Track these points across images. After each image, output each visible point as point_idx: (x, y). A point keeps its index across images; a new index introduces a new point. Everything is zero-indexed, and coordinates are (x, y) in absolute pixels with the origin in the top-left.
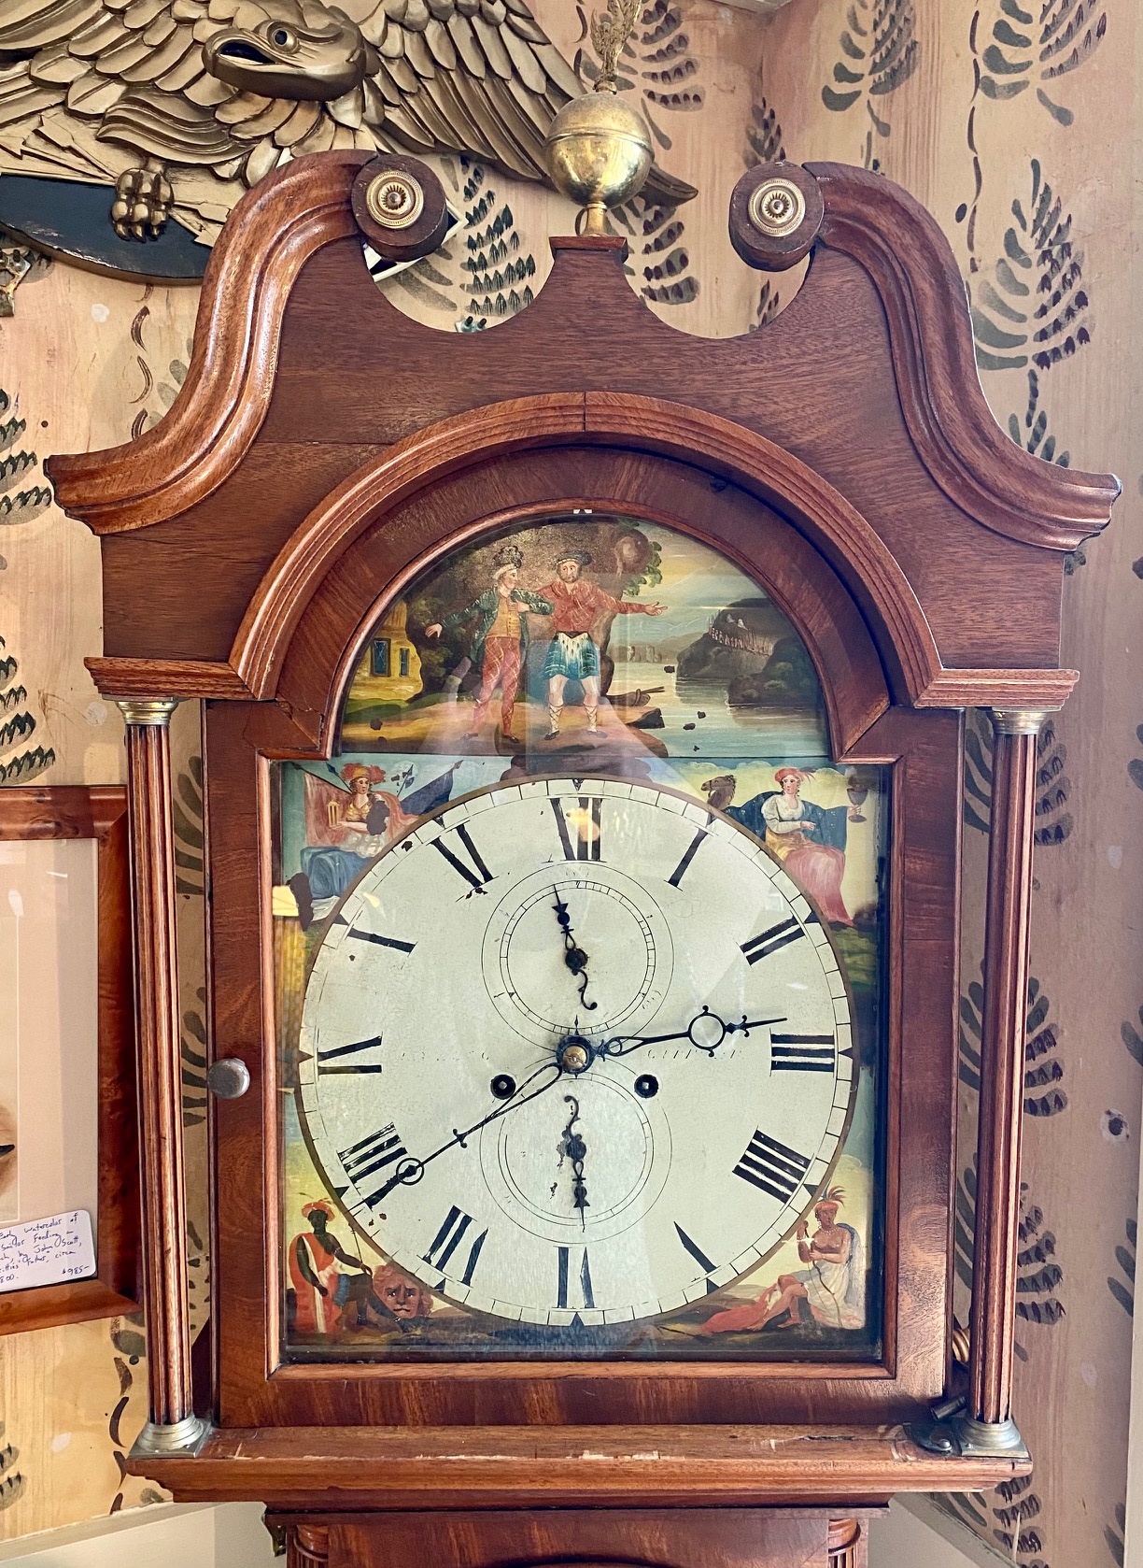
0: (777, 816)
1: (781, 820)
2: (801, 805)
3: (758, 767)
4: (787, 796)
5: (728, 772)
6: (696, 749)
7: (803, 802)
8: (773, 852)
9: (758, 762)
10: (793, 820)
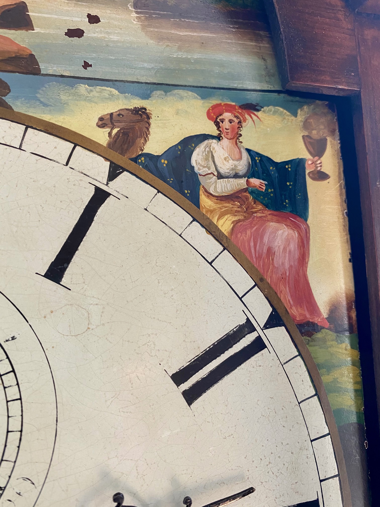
0: (213, 169)
1: (220, 176)
2: (245, 155)
3: (182, 98)
4: (225, 142)
5: (137, 103)
6: (86, 65)
7: (248, 151)
8: (211, 223)
9: (181, 92)
10: (236, 176)
